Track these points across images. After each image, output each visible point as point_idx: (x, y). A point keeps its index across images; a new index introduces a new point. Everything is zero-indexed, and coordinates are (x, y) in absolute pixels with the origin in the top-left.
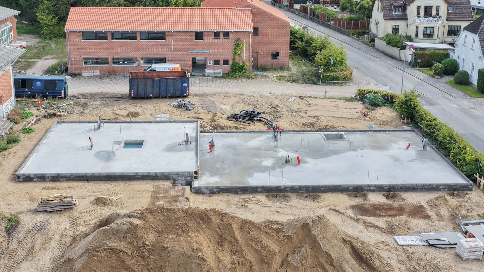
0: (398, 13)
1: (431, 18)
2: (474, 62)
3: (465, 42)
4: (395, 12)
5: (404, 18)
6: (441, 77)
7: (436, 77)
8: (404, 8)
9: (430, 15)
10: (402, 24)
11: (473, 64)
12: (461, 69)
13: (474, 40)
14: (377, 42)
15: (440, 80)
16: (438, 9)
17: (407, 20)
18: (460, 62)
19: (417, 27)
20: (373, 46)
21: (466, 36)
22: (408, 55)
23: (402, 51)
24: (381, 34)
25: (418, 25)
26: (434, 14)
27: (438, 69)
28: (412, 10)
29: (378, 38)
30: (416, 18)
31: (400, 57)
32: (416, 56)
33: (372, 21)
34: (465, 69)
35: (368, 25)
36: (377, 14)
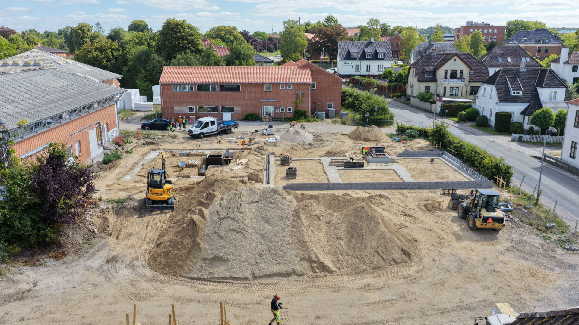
0: (429, 77)
1: (457, 80)
2: (492, 108)
3: (484, 94)
4: (427, 76)
5: (434, 80)
6: (465, 122)
7: (461, 122)
8: (434, 72)
9: (455, 78)
10: (432, 85)
11: (491, 110)
12: (481, 114)
13: (492, 90)
14: (412, 100)
15: (465, 124)
16: (462, 72)
17: (437, 82)
18: (480, 110)
19: (445, 88)
20: (409, 104)
21: (485, 88)
22: (438, 107)
23: (433, 105)
24: (416, 93)
25: (445, 86)
26: (458, 76)
27: (462, 116)
28: (440, 73)
29: (414, 97)
30: (444, 80)
31: (431, 110)
32: (443, 108)
33: (408, 85)
34: (485, 114)
35: (405, 90)
36: (413, 80)
